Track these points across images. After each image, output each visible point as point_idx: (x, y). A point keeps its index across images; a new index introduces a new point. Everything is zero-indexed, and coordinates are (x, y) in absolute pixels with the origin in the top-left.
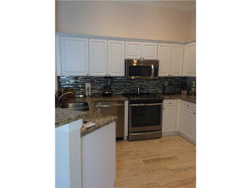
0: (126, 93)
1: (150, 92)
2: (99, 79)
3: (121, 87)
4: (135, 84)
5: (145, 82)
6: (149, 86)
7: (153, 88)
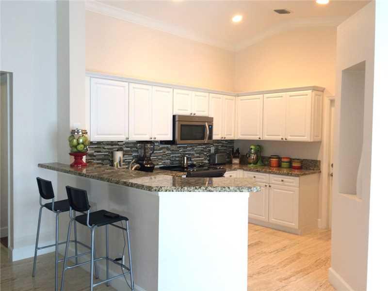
0: (165, 166)
1: (195, 163)
2: (130, 145)
3: (159, 157)
4: (177, 152)
5: (188, 148)
6: (193, 155)
7: (197, 157)
